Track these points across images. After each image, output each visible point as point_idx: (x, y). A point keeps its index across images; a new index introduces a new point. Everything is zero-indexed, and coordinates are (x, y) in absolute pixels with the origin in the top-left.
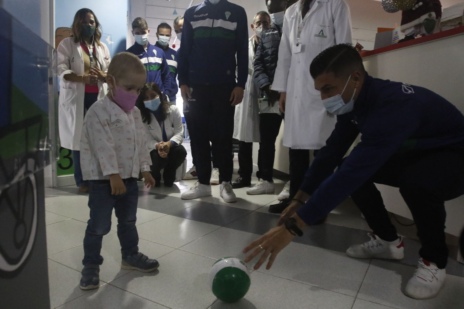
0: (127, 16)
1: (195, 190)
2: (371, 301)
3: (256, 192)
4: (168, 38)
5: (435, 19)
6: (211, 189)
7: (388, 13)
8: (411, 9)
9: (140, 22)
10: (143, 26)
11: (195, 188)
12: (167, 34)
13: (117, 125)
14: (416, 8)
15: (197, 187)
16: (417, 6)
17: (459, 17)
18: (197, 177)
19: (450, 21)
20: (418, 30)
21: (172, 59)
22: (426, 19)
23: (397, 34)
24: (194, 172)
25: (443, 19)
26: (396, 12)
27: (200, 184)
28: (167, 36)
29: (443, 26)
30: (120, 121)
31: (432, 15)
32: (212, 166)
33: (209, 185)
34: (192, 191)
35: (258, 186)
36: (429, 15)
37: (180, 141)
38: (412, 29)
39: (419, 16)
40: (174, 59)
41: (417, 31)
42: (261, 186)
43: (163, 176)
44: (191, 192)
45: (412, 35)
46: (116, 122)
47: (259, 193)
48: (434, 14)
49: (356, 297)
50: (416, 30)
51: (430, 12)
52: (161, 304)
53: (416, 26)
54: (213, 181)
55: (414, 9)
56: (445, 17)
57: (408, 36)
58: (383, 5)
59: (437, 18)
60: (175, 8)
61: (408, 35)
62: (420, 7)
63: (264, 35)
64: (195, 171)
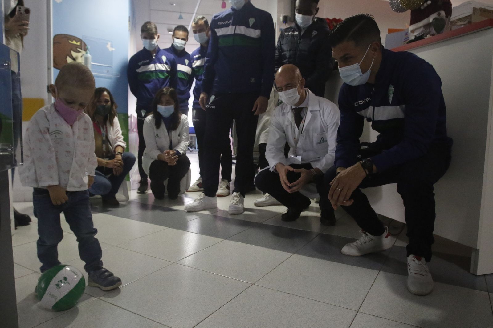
0: (129, 21)
1: (199, 202)
2: (373, 315)
3: (264, 204)
4: (183, 42)
5: (444, 18)
6: (216, 202)
7: (395, 13)
8: (420, 8)
9: (149, 26)
10: (151, 30)
11: (200, 200)
12: (183, 37)
13: (57, 136)
14: (425, 7)
15: (201, 199)
16: (425, 5)
17: (468, 16)
18: (202, 189)
19: (460, 20)
20: (428, 30)
21: (184, 64)
22: (435, 19)
23: (407, 34)
24: (200, 183)
25: (453, 18)
26: (404, 11)
27: (205, 196)
28: (183, 39)
29: (452, 26)
30: (61, 133)
31: (441, 14)
32: (221, 177)
33: (215, 197)
34: (196, 202)
35: (267, 197)
36: (438, 14)
37: (184, 151)
38: (422, 29)
39: (428, 16)
40: (187, 65)
41: (426, 31)
42: (269, 197)
43: (167, 188)
44: (196, 204)
45: (421, 36)
46: (55, 133)
47: (267, 205)
48: (443, 13)
49: (358, 311)
50: (425, 29)
51: (439, 10)
52: (151, 319)
53: (425, 26)
54: (220, 193)
55: (422, 8)
56: (454, 16)
57: (418, 37)
58: (391, 4)
59: (447, 17)
60: (181, 12)
61: (417, 35)
62: (429, 5)
63: (283, 35)
64: (202, 183)
